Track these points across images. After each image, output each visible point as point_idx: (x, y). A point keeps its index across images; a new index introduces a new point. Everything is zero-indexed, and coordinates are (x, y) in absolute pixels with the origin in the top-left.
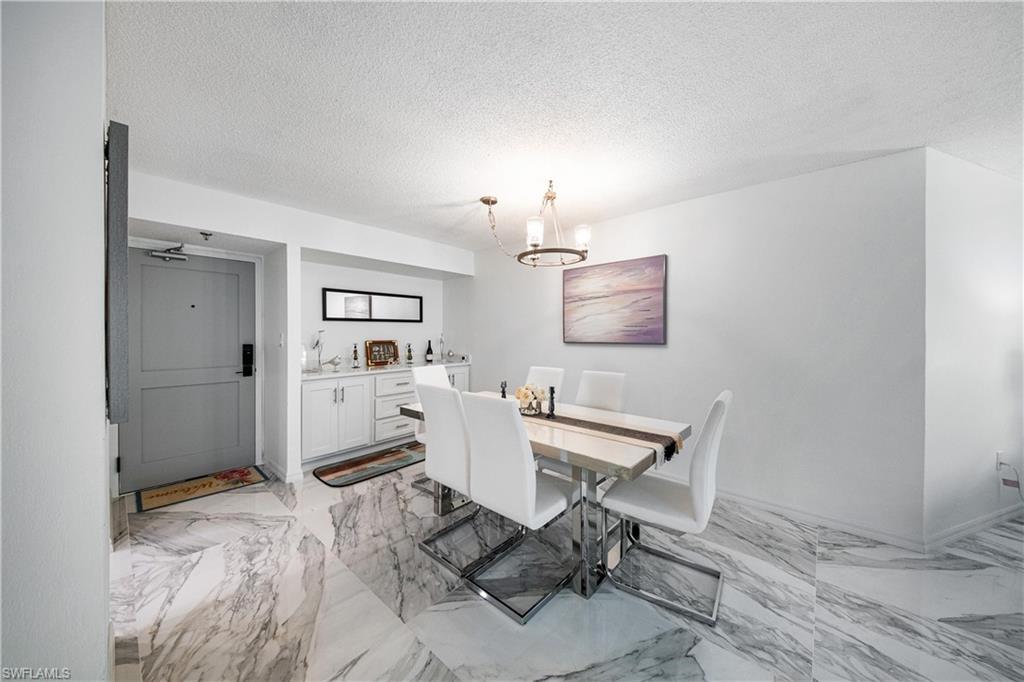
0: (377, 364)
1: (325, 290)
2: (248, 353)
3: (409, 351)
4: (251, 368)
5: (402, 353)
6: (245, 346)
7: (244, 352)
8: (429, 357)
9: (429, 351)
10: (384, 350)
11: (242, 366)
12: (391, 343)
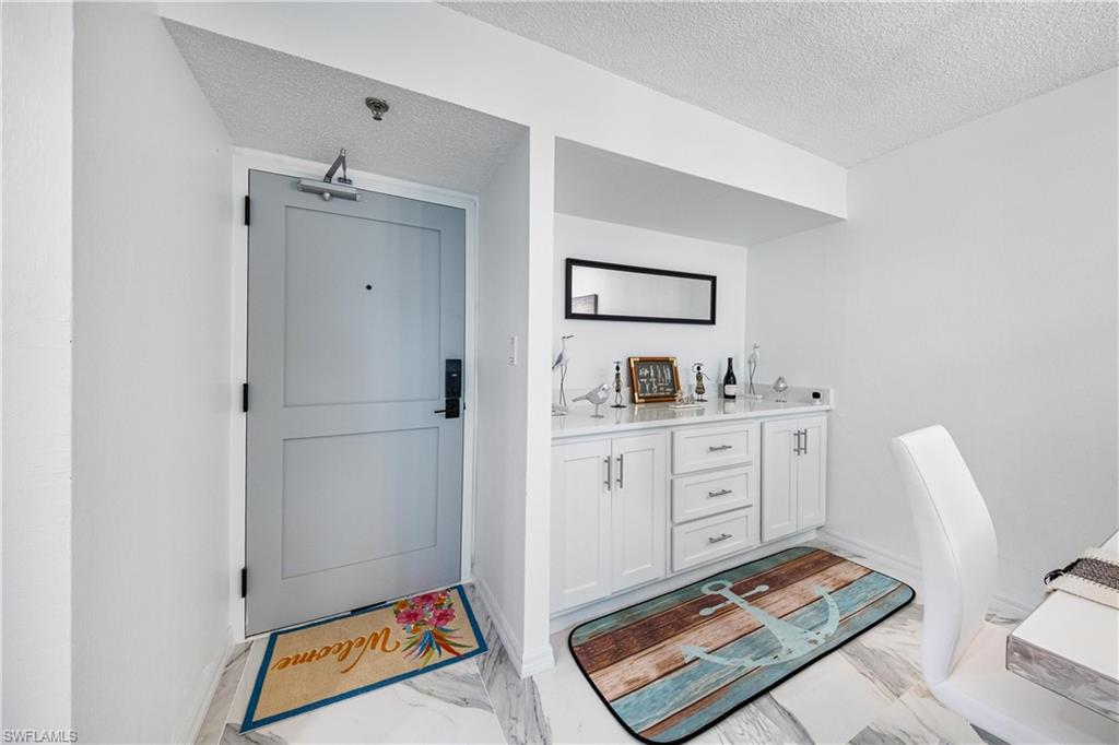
0: (649, 400)
1: (570, 263)
2: (454, 374)
3: (699, 377)
4: (458, 401)
5: (687, 381)
6: (449, 362)
7: (448, 374)
8: (730, 390)
9: (730, 378)
10: (656, 373)
11: (443, 399)
12: (667, 362)
